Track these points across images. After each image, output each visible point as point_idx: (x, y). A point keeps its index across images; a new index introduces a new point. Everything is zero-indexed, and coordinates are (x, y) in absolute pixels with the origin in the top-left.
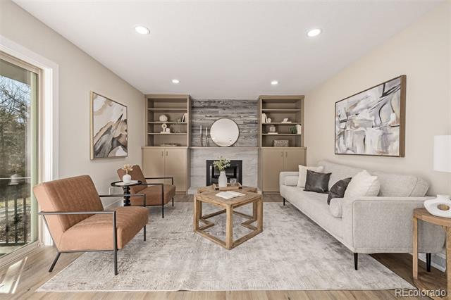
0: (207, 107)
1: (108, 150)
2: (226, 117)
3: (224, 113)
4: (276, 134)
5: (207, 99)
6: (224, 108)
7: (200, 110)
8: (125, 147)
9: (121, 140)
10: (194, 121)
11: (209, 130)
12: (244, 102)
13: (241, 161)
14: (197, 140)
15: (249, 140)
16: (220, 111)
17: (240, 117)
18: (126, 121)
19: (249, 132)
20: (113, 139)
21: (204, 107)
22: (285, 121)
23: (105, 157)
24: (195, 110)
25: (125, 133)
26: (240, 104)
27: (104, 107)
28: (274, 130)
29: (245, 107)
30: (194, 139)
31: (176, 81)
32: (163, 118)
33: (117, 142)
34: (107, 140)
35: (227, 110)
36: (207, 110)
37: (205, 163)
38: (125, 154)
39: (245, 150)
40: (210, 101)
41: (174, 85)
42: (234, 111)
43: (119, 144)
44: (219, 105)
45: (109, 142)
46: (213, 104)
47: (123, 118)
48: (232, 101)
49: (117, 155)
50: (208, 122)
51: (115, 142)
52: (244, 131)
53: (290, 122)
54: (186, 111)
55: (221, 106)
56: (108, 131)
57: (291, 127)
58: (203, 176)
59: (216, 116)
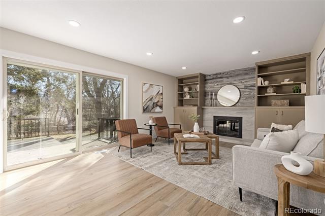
0: (215, 78)
1: (150, 109)
2: (230, 84)
3: (228, 81)
4: (275, 94)
5: (215, 73)
6: (228, 78)
7: (210, 81)
8: (161, 107)
9: (159, 104)
10: (206, 89)
11: (216, 95)
12: (245, 70)
13: (242, 118)
14: (208, 102)
15: (250, 101)
16: (225, 80)
17: (242, 82)
18: (162, 94)
19: (250, 94)
20: (154, 103)
21: (213, 78)
22: (286, 81)
23: (149, 112)
24: (207, 81)
25: (161, 100)
26: (241, 72)
27: (149, 89)
28: (272, 91)
29: (246, 74)
30: (206, 101)
31: (184, 68)
32: (186, 90)
33: (156, 105)
34: (150, 104)
35: (230, 79)
36: (215, 80)
37: (213, 118)
38: (161, 110)
39: (246, 109)
40: (217, 74)
41: (184, 70)
42: (237, 79)
43: (157, 105)
44: (224, 76)
45: (151, 105)
46: (219, 76)
47: (160, 92)
48: (234, 71)
49: (156, 111)
50: (215, 89)
51: (155, 105)
52: (245, 93)
53: (292, 82)
54: (198, 84)
55: (226, 76)
56: (151, 100)
57: (294, 86)
58: (211, 127)
59: (222, 84)
